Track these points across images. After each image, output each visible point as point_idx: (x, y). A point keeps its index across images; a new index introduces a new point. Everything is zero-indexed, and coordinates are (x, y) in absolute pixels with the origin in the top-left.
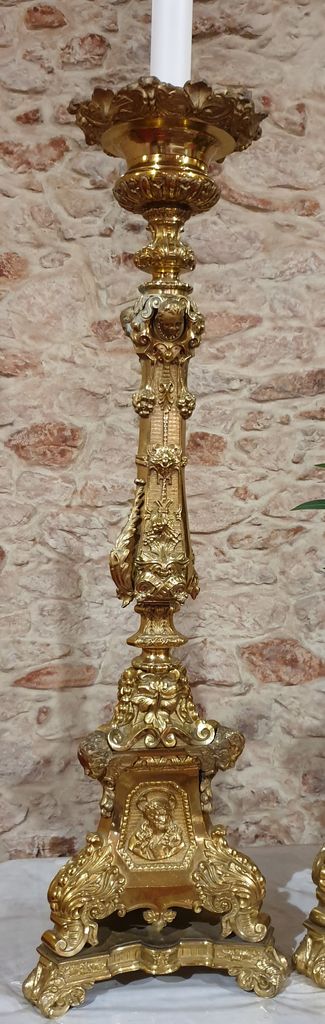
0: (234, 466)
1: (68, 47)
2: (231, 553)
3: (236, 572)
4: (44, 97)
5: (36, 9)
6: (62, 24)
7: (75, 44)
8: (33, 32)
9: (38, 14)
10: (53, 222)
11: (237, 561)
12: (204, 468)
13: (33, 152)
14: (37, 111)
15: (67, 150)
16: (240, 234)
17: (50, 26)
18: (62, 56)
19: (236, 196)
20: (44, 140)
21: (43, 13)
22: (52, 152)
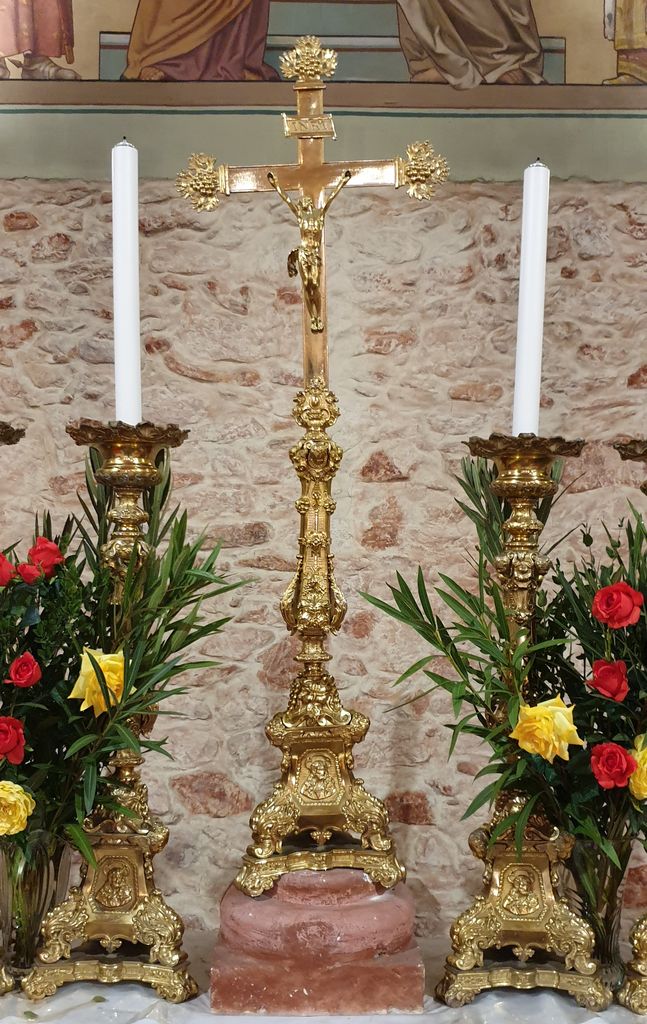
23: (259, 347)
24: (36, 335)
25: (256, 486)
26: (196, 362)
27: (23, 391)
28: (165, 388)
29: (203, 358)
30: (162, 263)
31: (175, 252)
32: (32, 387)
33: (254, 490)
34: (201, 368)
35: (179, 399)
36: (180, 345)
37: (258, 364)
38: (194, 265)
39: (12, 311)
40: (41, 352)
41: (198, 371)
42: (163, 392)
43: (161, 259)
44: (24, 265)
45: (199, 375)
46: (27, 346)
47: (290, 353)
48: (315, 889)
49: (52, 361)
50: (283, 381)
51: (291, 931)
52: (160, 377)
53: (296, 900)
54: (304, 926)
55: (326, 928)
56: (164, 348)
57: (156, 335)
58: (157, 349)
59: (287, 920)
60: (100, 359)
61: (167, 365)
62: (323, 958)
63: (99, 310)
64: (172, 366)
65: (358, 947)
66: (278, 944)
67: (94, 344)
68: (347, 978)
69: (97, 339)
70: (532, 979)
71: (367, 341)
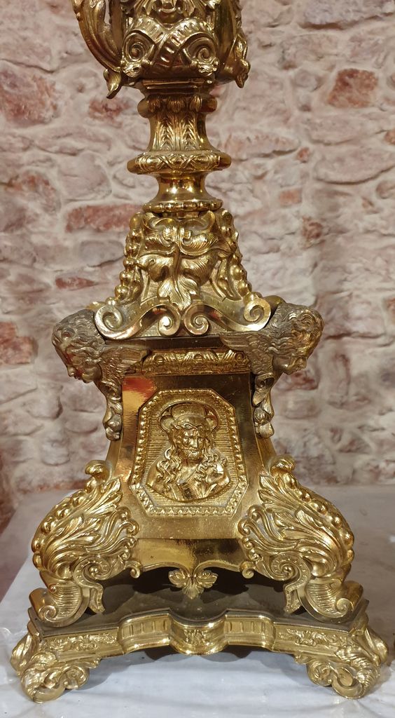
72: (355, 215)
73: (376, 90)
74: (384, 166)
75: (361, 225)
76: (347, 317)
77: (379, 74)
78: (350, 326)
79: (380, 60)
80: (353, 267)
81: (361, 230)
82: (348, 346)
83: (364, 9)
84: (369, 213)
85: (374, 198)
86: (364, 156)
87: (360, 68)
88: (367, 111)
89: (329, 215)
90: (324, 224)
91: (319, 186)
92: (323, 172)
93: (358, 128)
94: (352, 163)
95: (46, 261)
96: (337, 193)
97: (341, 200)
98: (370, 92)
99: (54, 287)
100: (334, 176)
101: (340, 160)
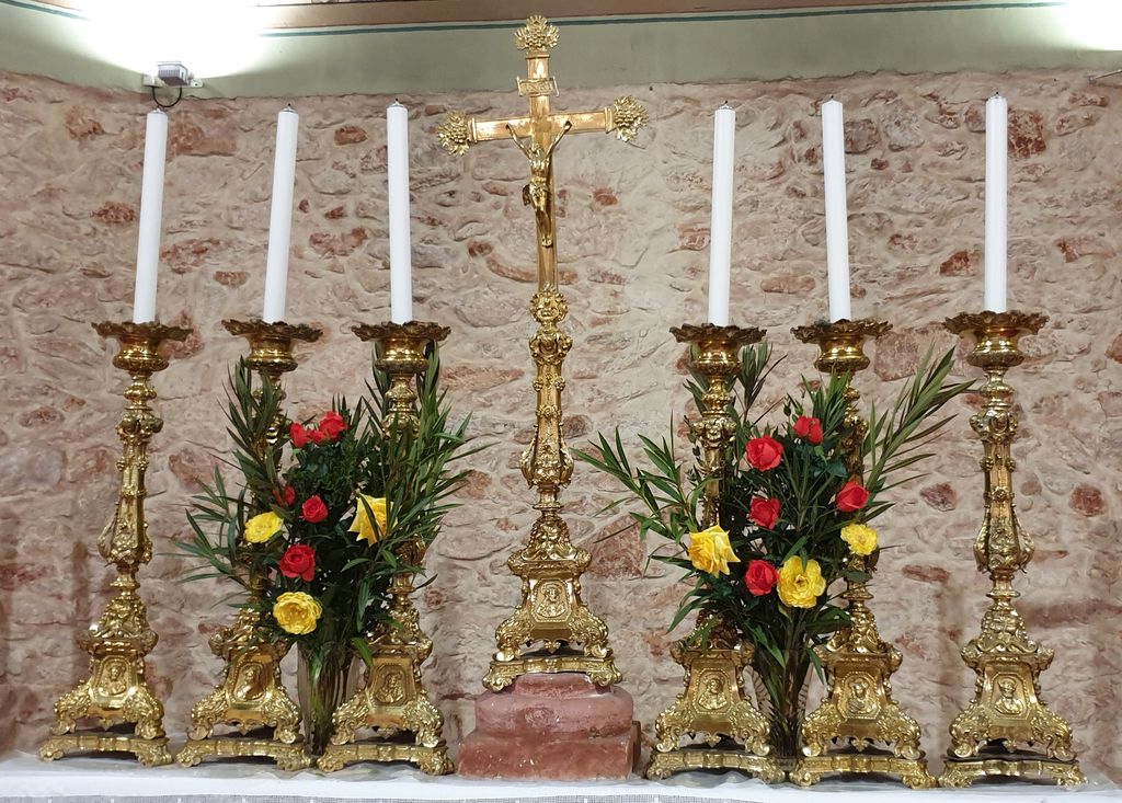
0: (497, 500)
1: (367, 157)
2: (493, 578)
3: (495, 595)
4: (349, 196)
5: (342, 130)
6: (363, 139)
7: (373, 155)
8: (340, 147)
9: (343, 134)
10: (351, 296)
11: (498, 586)
12: (472, 501)
13: (338, 240)
14: (341, 208)
15: (366, 238)
16: (507, 301)
17: (354, 141)
18: (362, 164)
19: (504, 271)
20: (348, 231)
21: (348, 132)
22: (353, 240)
23: (577, 247)
24: (366, 242)
25: (575, 381)
26: (517, 263)
27: (354, 296)
28: (487, 289)
29: (525, 260)
30: (484, 170)
31: (497, 160)
32: (362, 291)
33: (573, 384)
34: (522, 269)
35: (500, 299)
36: (502, 248)
37: (577, 263)
38: (514, 172)
39: (343, 220)
40: (371, 258)
41: (519, 272)
42: (486, 293)
43: (483, 166)
44: (354, 176)
45: (519, 276)
46: (358, 253)
47: (606, 252)
48: (544, 685)
49: (381, 267)
50: (600, 279)
51: (522, 714)
52: (483, 278)
53: (529, 693)
54: (531, 710)
55: (548, 712)
56: (487, 251)
57: (479, 239)
58: (481, 252)
59: (519, 706)
60: (426, 263)
61: (489, 267)
62: (545, 735)
63: (425, 217)
64: (493, 268)
65: (574, 728)
66: (511, 725)
67: (420, 250)
68: (565, 752)
69: (423, 244)
70: (720, 760)
71: (681, 237)
72: (470, 587)
73: (490, 487)
74: (496, 547)
75: (476, 596)
76: (459, 678)
77: (493, 475)
78: (462, 687)
79: (493, 465)
80: (467, 632)
81: (476, 601)
82: (462, 707)
83: (480, 428)
84: (482, 586)
85: (488, 573)
86: (479, 538)
87: (478, 470)
88: (482, 502)
89: (448, 585)
90: (443, 593)
91: (441, 560)
92: (443, 548)
93: (475, 515)
94: (468, 542)
95: (193, 608)
96: (455, 567)
97: (459, 572)
98: (485, 489)
99: (196, 631)
100: (452, 552)
101: (459, 540)
